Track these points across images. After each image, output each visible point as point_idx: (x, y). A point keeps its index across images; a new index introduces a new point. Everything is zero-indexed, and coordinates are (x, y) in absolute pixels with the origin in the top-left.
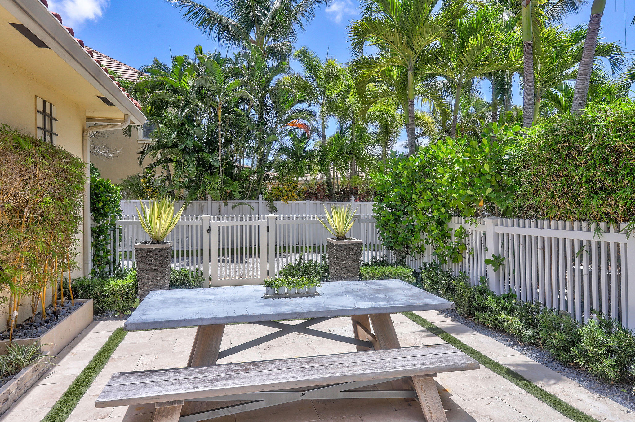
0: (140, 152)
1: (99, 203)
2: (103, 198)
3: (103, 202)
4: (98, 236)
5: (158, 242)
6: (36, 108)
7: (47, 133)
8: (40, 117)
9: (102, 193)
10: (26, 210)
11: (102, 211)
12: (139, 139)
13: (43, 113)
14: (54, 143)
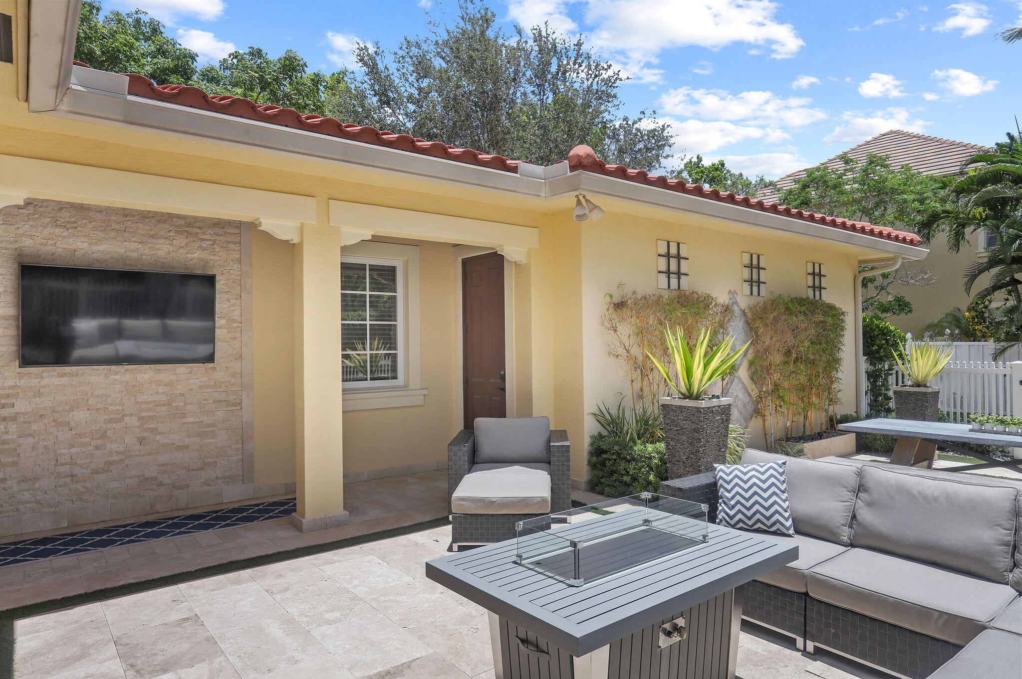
0: (967, 276)
1: (873, 346)
2: (878, 342)
3: (878, 346)
4: (875, 381)
5: (919, 386)
6: (807, 272)
7: (816, 289)
8: (810, 278)
9: (877, 336)
10: (794, 352)
11: (877, 355)
12: (979, 251)
13: (814, 274)
14: (823, 298)
